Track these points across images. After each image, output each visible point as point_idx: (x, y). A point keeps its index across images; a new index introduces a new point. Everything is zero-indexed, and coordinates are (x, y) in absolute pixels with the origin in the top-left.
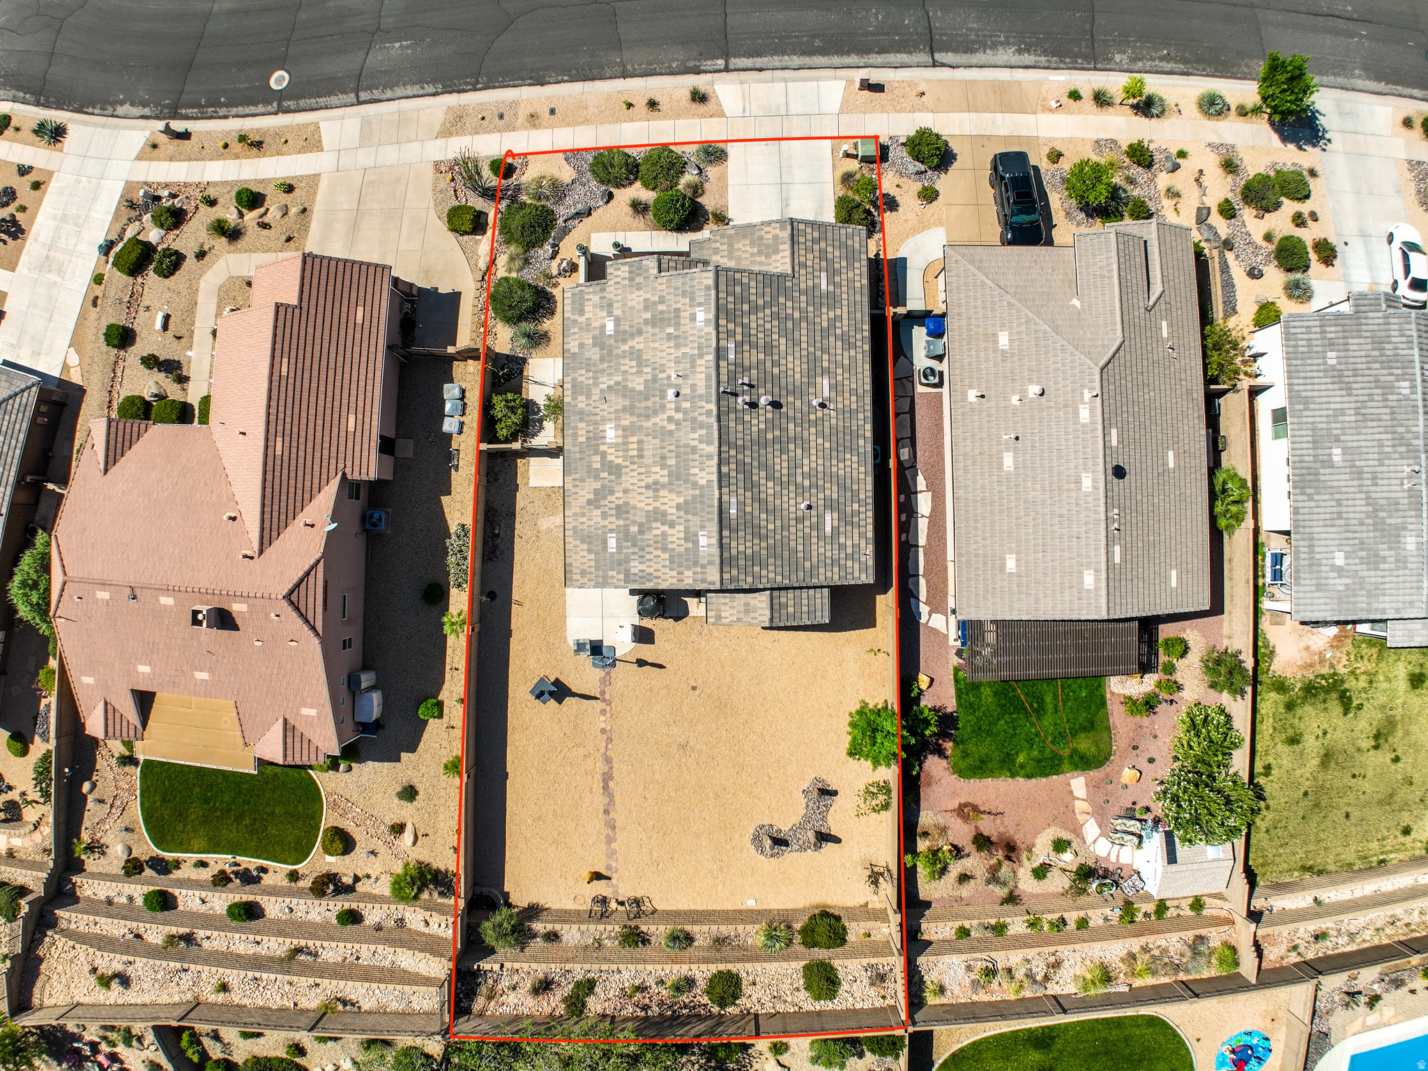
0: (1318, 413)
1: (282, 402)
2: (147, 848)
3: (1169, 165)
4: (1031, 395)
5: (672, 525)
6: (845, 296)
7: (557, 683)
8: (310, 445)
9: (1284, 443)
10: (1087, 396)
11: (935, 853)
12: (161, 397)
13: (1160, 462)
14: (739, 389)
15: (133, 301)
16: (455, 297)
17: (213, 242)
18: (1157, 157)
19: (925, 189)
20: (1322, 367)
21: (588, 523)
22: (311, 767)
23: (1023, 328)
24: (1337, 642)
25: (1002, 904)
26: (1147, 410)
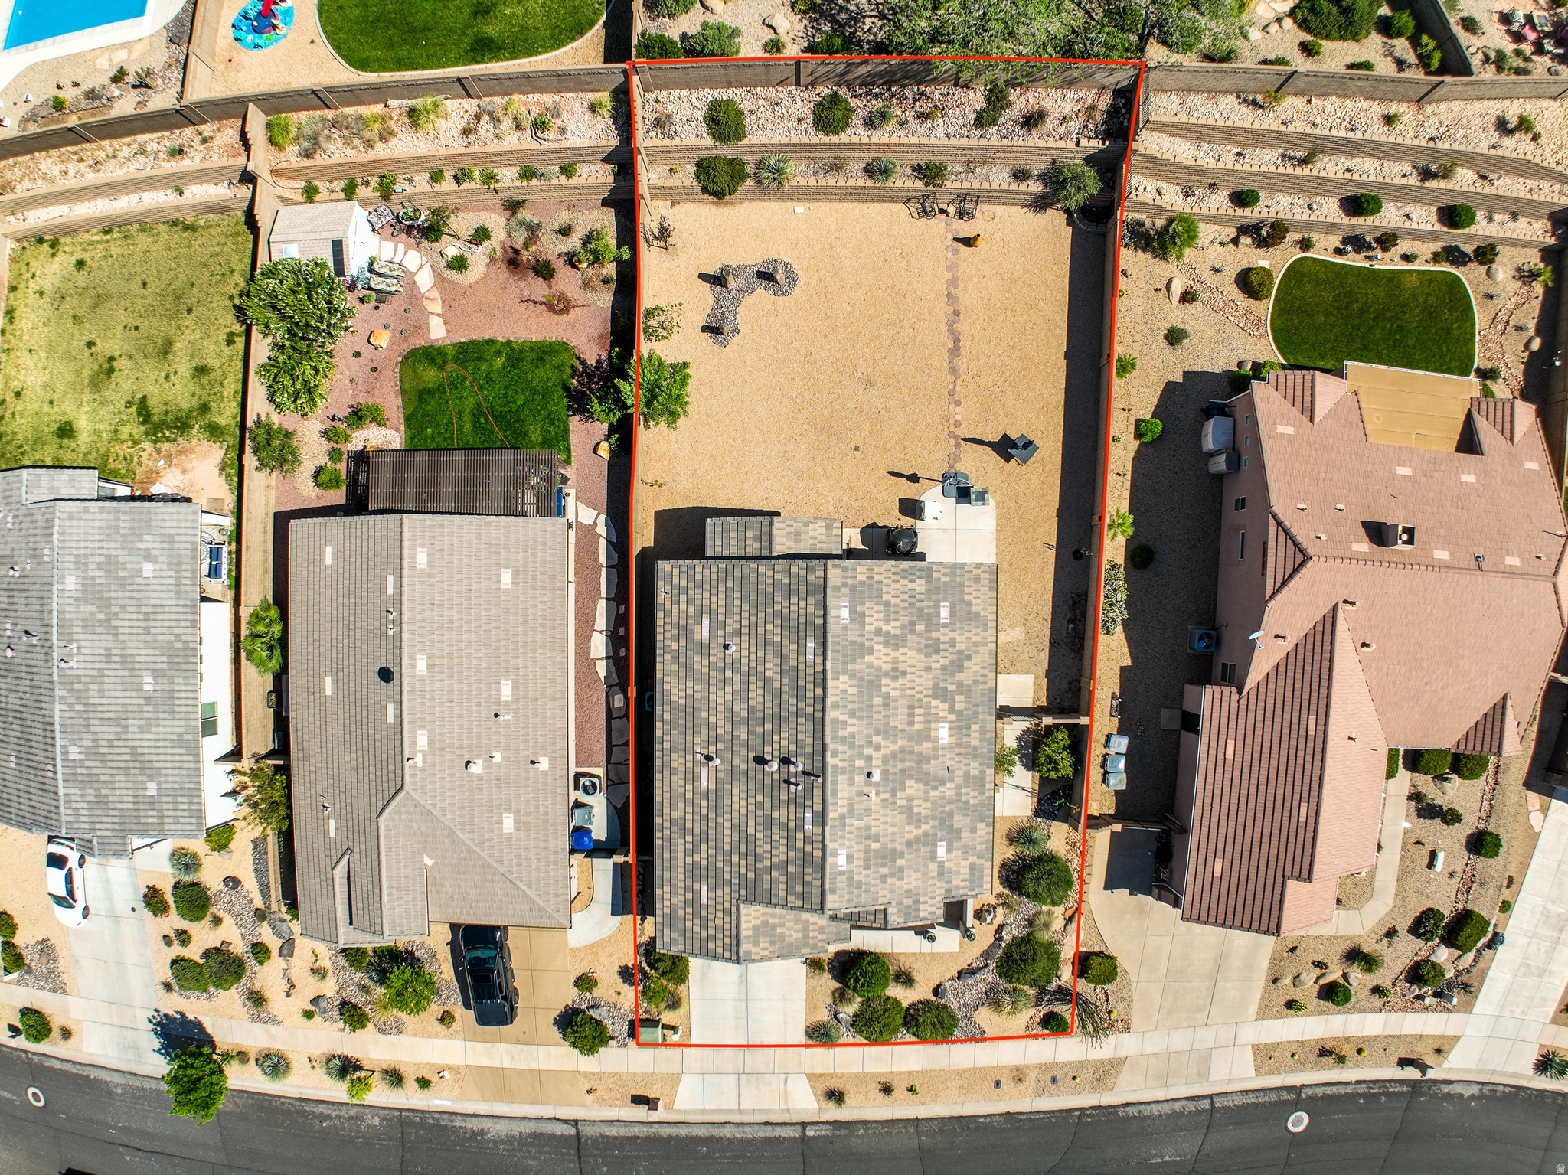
0: (168, 730)
1: (1307, 773)
2: (1469, 276)
3: (323, 1004)
4: (480, 762)
5: (878, 631)
6: (682, 877)
7: (1008, 458)
8: (1277, 726)
9: (206, 698)
10: (419, 760)
11: (597, 259)
12: (1440, 778)
13: (340, 684)
14: (801, 779)
15: (1469, 882)
16: (1110, 884)
17: (1378, 947)
18: (335, 1013)
19: (590, 990)
20: (163, 779)
21: (970, 635)
22: (1284, 367)
23: (487, 836)
24: (152, 477)
25: (524, 201)
26: (353, 741)
